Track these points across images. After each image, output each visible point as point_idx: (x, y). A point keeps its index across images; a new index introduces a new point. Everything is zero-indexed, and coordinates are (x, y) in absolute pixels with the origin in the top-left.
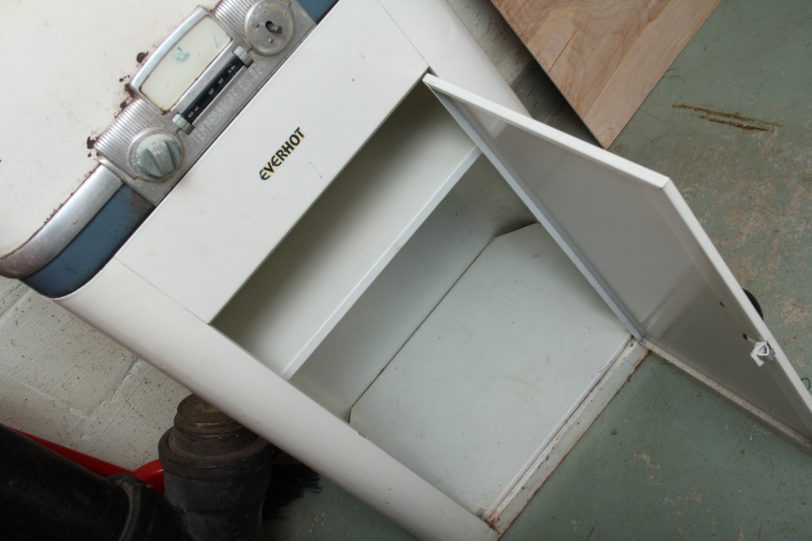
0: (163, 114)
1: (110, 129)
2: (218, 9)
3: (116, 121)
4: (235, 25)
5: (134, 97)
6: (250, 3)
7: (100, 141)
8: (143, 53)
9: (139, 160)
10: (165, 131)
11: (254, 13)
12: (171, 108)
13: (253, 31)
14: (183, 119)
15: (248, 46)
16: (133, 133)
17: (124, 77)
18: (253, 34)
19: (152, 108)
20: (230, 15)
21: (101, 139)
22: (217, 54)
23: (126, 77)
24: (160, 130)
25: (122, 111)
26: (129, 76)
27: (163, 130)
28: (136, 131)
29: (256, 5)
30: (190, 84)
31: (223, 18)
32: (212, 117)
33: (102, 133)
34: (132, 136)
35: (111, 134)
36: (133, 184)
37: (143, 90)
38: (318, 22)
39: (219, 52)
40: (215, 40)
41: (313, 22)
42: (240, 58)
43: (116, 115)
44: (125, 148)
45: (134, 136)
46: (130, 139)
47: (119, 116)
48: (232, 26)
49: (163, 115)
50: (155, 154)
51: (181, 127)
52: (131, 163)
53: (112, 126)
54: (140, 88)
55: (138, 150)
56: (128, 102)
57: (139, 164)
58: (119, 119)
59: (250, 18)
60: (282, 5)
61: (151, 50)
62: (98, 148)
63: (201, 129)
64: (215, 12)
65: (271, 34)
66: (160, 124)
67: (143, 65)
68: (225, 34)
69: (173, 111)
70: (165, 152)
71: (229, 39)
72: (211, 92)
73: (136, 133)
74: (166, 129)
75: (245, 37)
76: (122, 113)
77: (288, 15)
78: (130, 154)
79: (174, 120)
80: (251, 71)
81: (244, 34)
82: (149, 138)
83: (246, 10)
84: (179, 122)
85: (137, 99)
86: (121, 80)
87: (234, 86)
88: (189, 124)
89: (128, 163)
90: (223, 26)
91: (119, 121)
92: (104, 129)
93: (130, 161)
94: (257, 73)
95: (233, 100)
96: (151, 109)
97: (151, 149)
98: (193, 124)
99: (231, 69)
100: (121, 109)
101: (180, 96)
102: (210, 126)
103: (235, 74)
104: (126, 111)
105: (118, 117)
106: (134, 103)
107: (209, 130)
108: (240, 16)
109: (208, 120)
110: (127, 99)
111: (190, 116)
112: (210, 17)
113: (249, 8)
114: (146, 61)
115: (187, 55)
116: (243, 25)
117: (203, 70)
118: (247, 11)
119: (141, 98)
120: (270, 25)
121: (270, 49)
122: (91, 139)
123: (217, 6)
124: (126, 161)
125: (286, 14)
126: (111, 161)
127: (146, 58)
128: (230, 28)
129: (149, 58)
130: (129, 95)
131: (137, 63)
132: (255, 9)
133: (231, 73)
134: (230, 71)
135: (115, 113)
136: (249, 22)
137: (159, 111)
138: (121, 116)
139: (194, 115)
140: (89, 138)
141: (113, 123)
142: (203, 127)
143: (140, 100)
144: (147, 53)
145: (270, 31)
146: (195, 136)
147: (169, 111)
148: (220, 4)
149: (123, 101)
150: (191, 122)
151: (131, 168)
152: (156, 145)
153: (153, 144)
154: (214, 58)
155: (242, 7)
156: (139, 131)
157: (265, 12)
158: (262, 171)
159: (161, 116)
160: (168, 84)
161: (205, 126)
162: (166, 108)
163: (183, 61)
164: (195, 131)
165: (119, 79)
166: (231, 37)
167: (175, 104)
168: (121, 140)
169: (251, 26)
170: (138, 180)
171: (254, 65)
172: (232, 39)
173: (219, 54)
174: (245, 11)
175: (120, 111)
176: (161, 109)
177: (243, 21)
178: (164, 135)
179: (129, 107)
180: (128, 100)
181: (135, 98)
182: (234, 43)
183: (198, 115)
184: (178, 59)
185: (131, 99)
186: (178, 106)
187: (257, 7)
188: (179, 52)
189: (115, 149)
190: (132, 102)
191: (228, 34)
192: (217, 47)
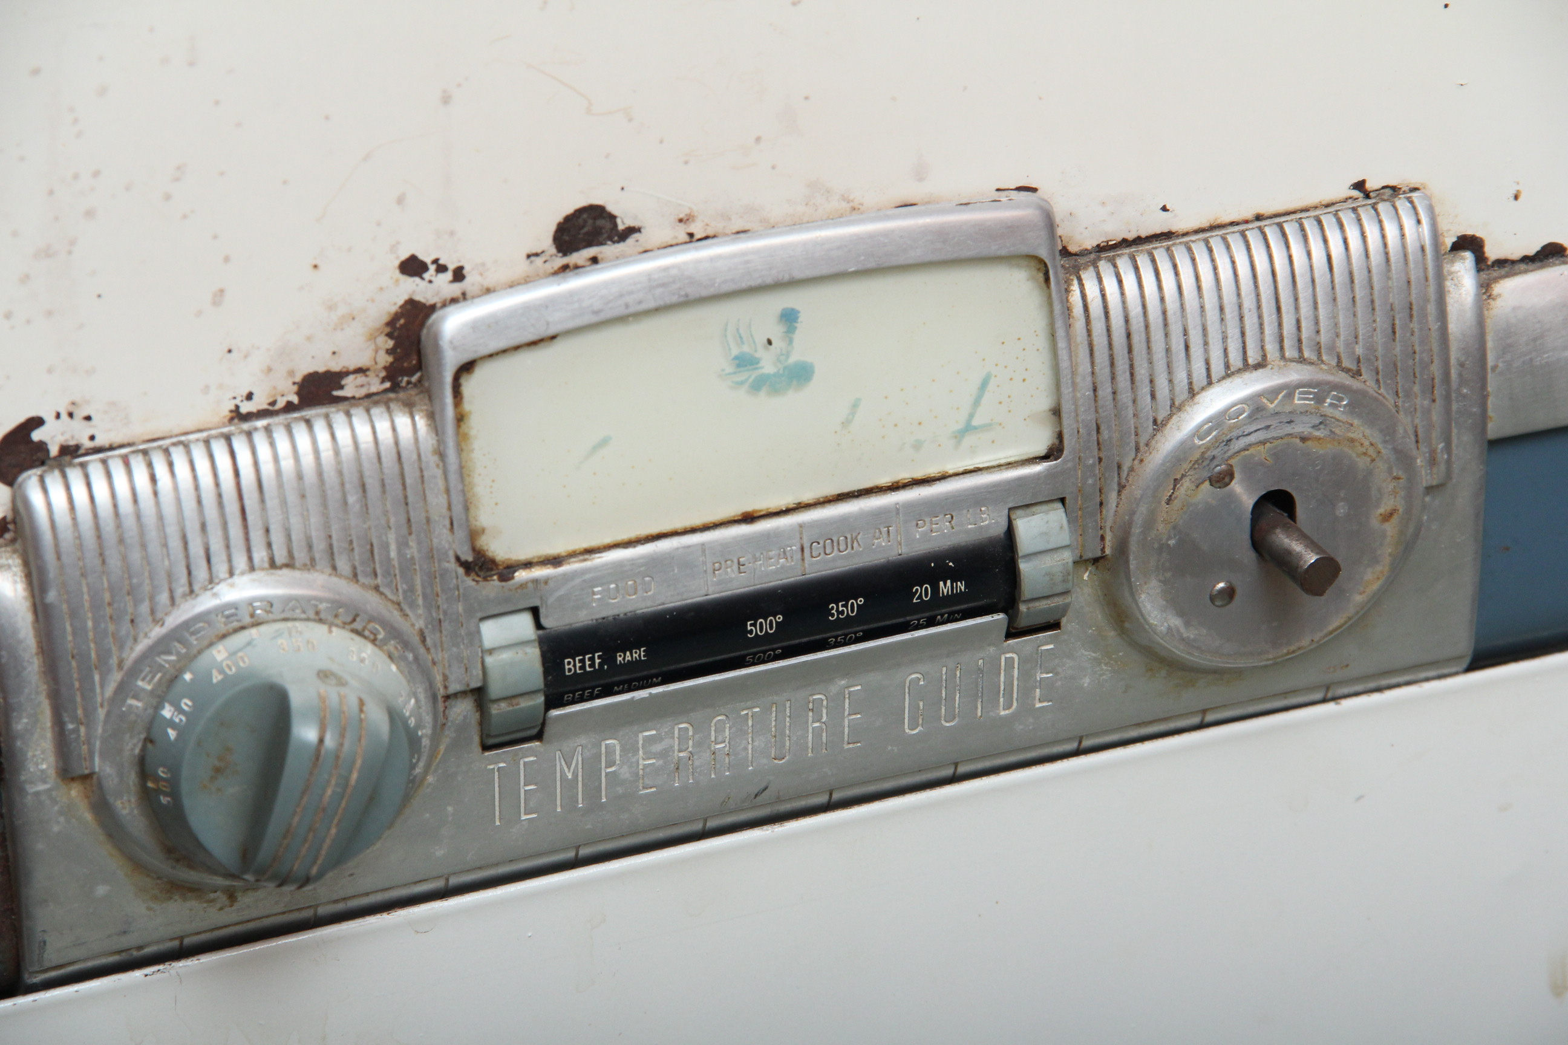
0: (467, 567)
1: (166, 452)
2: (1104, 266)
3: (228, 438)
4: (1125, 397)
5: (395, 388)
6: (1271, 348)
7: (75, 476)
8: (612, 218)
9: (186, 704)
10: (410, 656)
11: (1256, 406)
12: (528, 565)
13: (1186, 484)
14: (534, 653)
15: (1103, 538)
16: (260, 555)
17: (435, 261)
18: (1169, 501)
19: (442, 500)
20: (1138, 339)
21: (83, 466)
22: (932, 471)
23: (441, 269)
24: (394, 633)
25: (289, 407)
26: (459, 275)
27: (406, 645)
28: (280, 557)
29: (1295, 374)
30: (697, 522)
31: (1098, 327)
32: (658, 748)
33: (111, 448)
34: (241, 562)
35: (153, 479)
36: (37, 794)
37: (470, 385)
38: (1481, 660)
39: (951, 468)
40: (977, 403)
41: (1464, 645)
42: (1024, 566)
43: (246, 408)
44: (164, 598)
45: (252, 568)
46: (221, 569)
47: (261, 423)
48: (1105, 391)
49: (461, 571)
50: (306, 733)
51: (495, 689)
52: (123, 690)
53: (186, 446)
54: (467, 367)
55: (219, 653)
56: (351, 387)
57: (171, 723)
58: (249, 434)
59: (1218, 420)
60: (1404, 459)
61: (655, 232)
62: (36, 498)
63: (560, 764)
64: (1076, 271)
65: (1248, 556)
66: (413, 605)
67: (565, 268)
68: (1044, 403)
69: (523, 586)
70: (359, 762)
71: (1040, 443)
72: (760, 627)
73: (273, 565)
74: (422, 650)
75: (1121, 487)
76: (281, 419)
77: (1390, 529)
78: (162, 645)
79: (492, 632)
80: (1010, 661)
81: (1132, 469)
82: (317, 632)
83: (1227, 366)
84: (505, 656)
85: (409, 407)
86: (413, 267)
87: (874, 678)
88: (540, 699)
89: (116, 677)
90: (1065, 364)
91: (240, 446)
92: (137, 430)
93: (134, 672)
94: (1026, 692)
95: (817, 733)
96: (437, 501)
98: (555, 713)
99: (935, 589)
100: (295, 399)
101: (608, 540)
102: (612, 777)
103: (931, 623)
104: (308, 422)
105: (246, 426)
106: (377, 412)
107: (593, 793)
108: (1181, 376)
109: (629, 749)
110: (360, 371)
111: (571, 666)
112: (1047, 280)
113: (1246, 367)
114: (594, 260)
115: (800, 375)
116: (1159, 425)
117: (807, 497)
118: (1229, 373)
119: (431, 416)
120: (1273, 513)
121: (1187, 624)
122: (37, 435)
123: (1107, 249)
124: (114, 661)
125: (1387, 517)
126: (41, 610)
127: (607, 250)
128: (1089, 393)
129: (620, 260)
130: (385, 359)
131: (546, 243)
132: (1272, 393)
133: (923, 606)
134: (922, 592)
135: (249, 397)
136: (1198, 433)
137: (461, 534)
138: (268, 430)
139: (597, 673)
140: (37, 422)
141: (204, 434)
142: (578, 759)
143: (421, 422)
144: (632, 231)
145: (1259, 543)
146: (509, 777)
147: (507, 571)
148: (1127, 251)
149: (335, 367)
150: (554, 701)
151: (101, 713)
152: (342, 698)
153: (324, 675)
154: (905, 475)
155: (1225, 339)
156: (289, 565)
157: (1304, 439)
159: (452, 565)
160: (604, 442)
161: (592, 768)
162: (500, 549)
163: (757, 386)
164: (529, 754)
165: (404, 255)
166: (1060, 436)
167: (555, 561)
168: (175, 543)
169: (1197, 455)
170: (75, 792)
171: (1045, 642)
172: (1053, 453)
173: (943, 477)
174: (1217, 368)
175: (281, 403)
176: (474, 535)
177: (1176, 408)
178: (394, 668)
179: (339, 419)
180: (360, 379)
181: (402, 395)
182: (1049, 475)
183: (607, 692)
184: (744, 362)
185: (376, 385)
186: (567, 578)
187: (1290, 390)
188: (776, 332)
189: (114, 562)
190: (370, 399)
191: (1057, 412)
192: (959, 436)
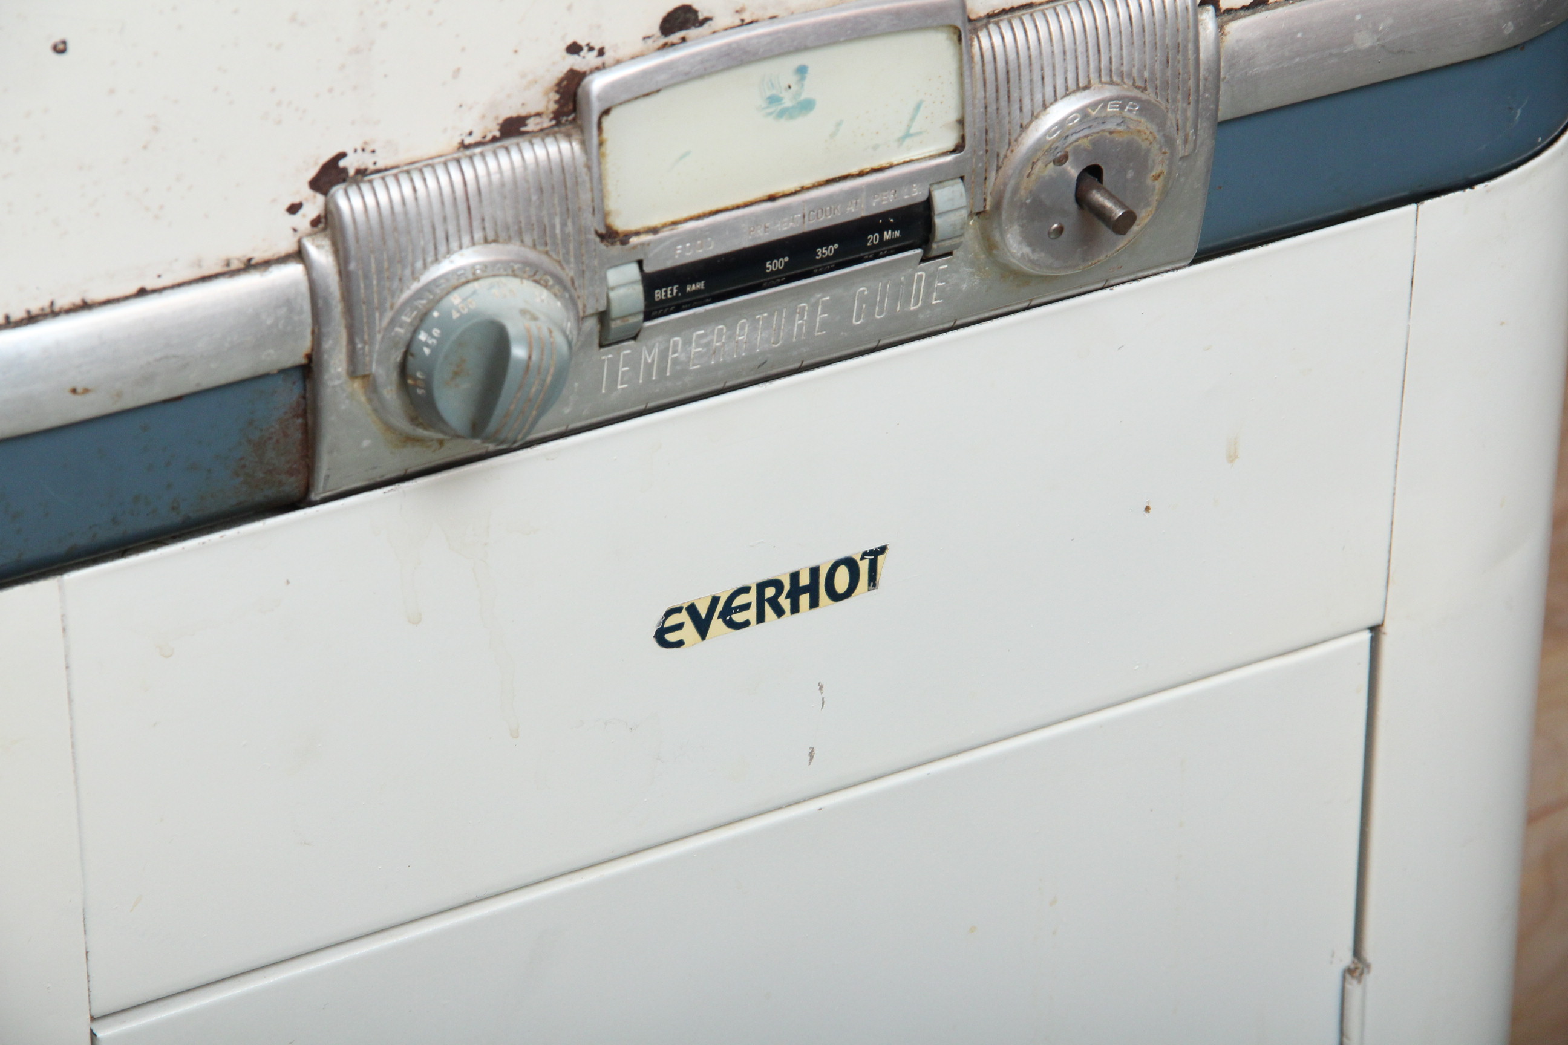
0: (602, 237)
1: (421, 171)
2: (992, 28)
3: (458, 161)
4: (1004, 111)
5: (558, 124)
6: (1094, 76)
7: (365, 188)
8: (696, 12)
9: (436, 332)
10: (567, 295)
11: (1084, 113)
12: (637, 233)
13: (1040, 164)
14: (639, 289)
15: (985, 200)
16: (478, 235)
17: (588, 45)
18: (1029, 176)
19: (589, 196)
20: (1013, 75)
21: (371, 182)
22: (883, 162)
23: (591, 49)
24: (559, 280)
25: (494, 139)
26: (601, 52)
27: (565, 288)
28: (491, 236)
29: (1108, 92)
30: (740, 201)
31: (989, 68)
32: (704, 341)
33: (386, 169)
34: (466, 240)
35: (415, 190)
36: (334, 387)
37: (607, 122)
38: (1203, 255)
39: (895, 160)
40: (913, 119)
41: (1192, 252)
42: (938, 221)
43: (468, 140)
44: (419, 264)
45: (473, 243)
46: (454, 244)
47: (478, 150)
48: (992, 108)
49: (598, 239)
50: (518, 352)
51: (615, 312)
52: (393, 322)
53: (433, 166)
54: (606, 112)
55: (455, 299)
56: (532, 125)
57: (426, 344)
58: (471, 158)
59: (1061, 124)
60: (1170, 141)
61: (723, 18)
62: (342, 202)
63: (645, 353)
64: (975, 31)
65: (1072, 207)
66: (568, 262)
67: (665, 46)
68: (953, 116)
69: (635, 247)
70: (552, 370)
71: (950, 141)
72: (774, 265)
73: (486, 241)
74: (573, 291)
75: (999, 168)
76: (490, 147)
77: (1158, 184)
78: (418, 294)
79: (614, 276)
80: (920, 277)
81: (1006, 156)
82: (513, 283)
83: (1067, 89)
84: (622, 291)
85: (569, 136)
86: (574, 49)
87: (839, 291)
88: (641, 317)
89: (389, 315)
90: (968, 93)
91: (466, 166)
92: (402, 157)
93: (400, 311)
94: (928, 295)
95: (800, 327)
96: (585, 197)
97: (514, 329)
98: (648, 324)
99: (882, 236)
100: (498, 134)
101: (685, 215)
102: (675, 361)
103: (876, 256)
104: (507, 149)
105: (468, 152)
106: (549, 141)
107: (662, 370)
108: (1038, 97)
109: (687, 343)
110: (538, 115)
111: (659, 295)
112: (960, 39)
113: (1078, 89)
114: (684, 40)
115: (807, 106)
116: (1023, 128)
117: (807, 182)
118: (1067, 93)
119: (583, 143)
120: (1090, 179)
121: (1033, 251)
122: (342, 163)
123: (993, 16)
124: (388, 305)
125: (1157, 177)
126: (344, 274)
127: (691, 33)
128: (982, 110)
129: (700, 39)
130: (553, 107)
131: (655, 29)
132: (1094, 105)
133: (873, 246)
134: (874, 238)
135: (470, 134)
136: (1049, 133)
137: (598, 216)
138: (482, 155)
139: (674, 298)
140: (342, 155)
141: (443, 159)
142: (656, 350)
143: (576, 146)
144: (707, 19)
145: (1081, 199)
146: (614, 364)
147: (624, 238)
148: (1006, 17)
149: (523, 112)
150: (648, 316)
151: (379, 337)
152: (539, 329)
153: (523, 312)
154: (867, 166)
155: (1066, 72)
156: (495, 241)
157: (1111, 133)
158: (678, 610)
159: (593, 237)
160: (687, 154)
161: (663, 355)
162: (621, 223)
163: (782, 114)
164: (627, 349)
165: (569, 42)
166: (963, 138)
167: (654, 230)
168: (427, 229)
169: (1047, 147)
170: (357, 385)
171: (942, 265)
172: (959, 148)
173: (891, 166)
174: (1061, 90)
175: (489, 137)
176: (605, 215)
177: (1034, 116)
178: (559, 304)
179: (525, 146)
180: (538, 119)
181: (563, 129)
182: (956, 162)
183: (678, 309)
184: (773, 100)
185: (546, 123)
186: (661, 241)
187: (1105, 102)
188: (792, 79)
189: (391, 243)
190: (543, 133)
191: (961, 122)
192: (901, 140)
